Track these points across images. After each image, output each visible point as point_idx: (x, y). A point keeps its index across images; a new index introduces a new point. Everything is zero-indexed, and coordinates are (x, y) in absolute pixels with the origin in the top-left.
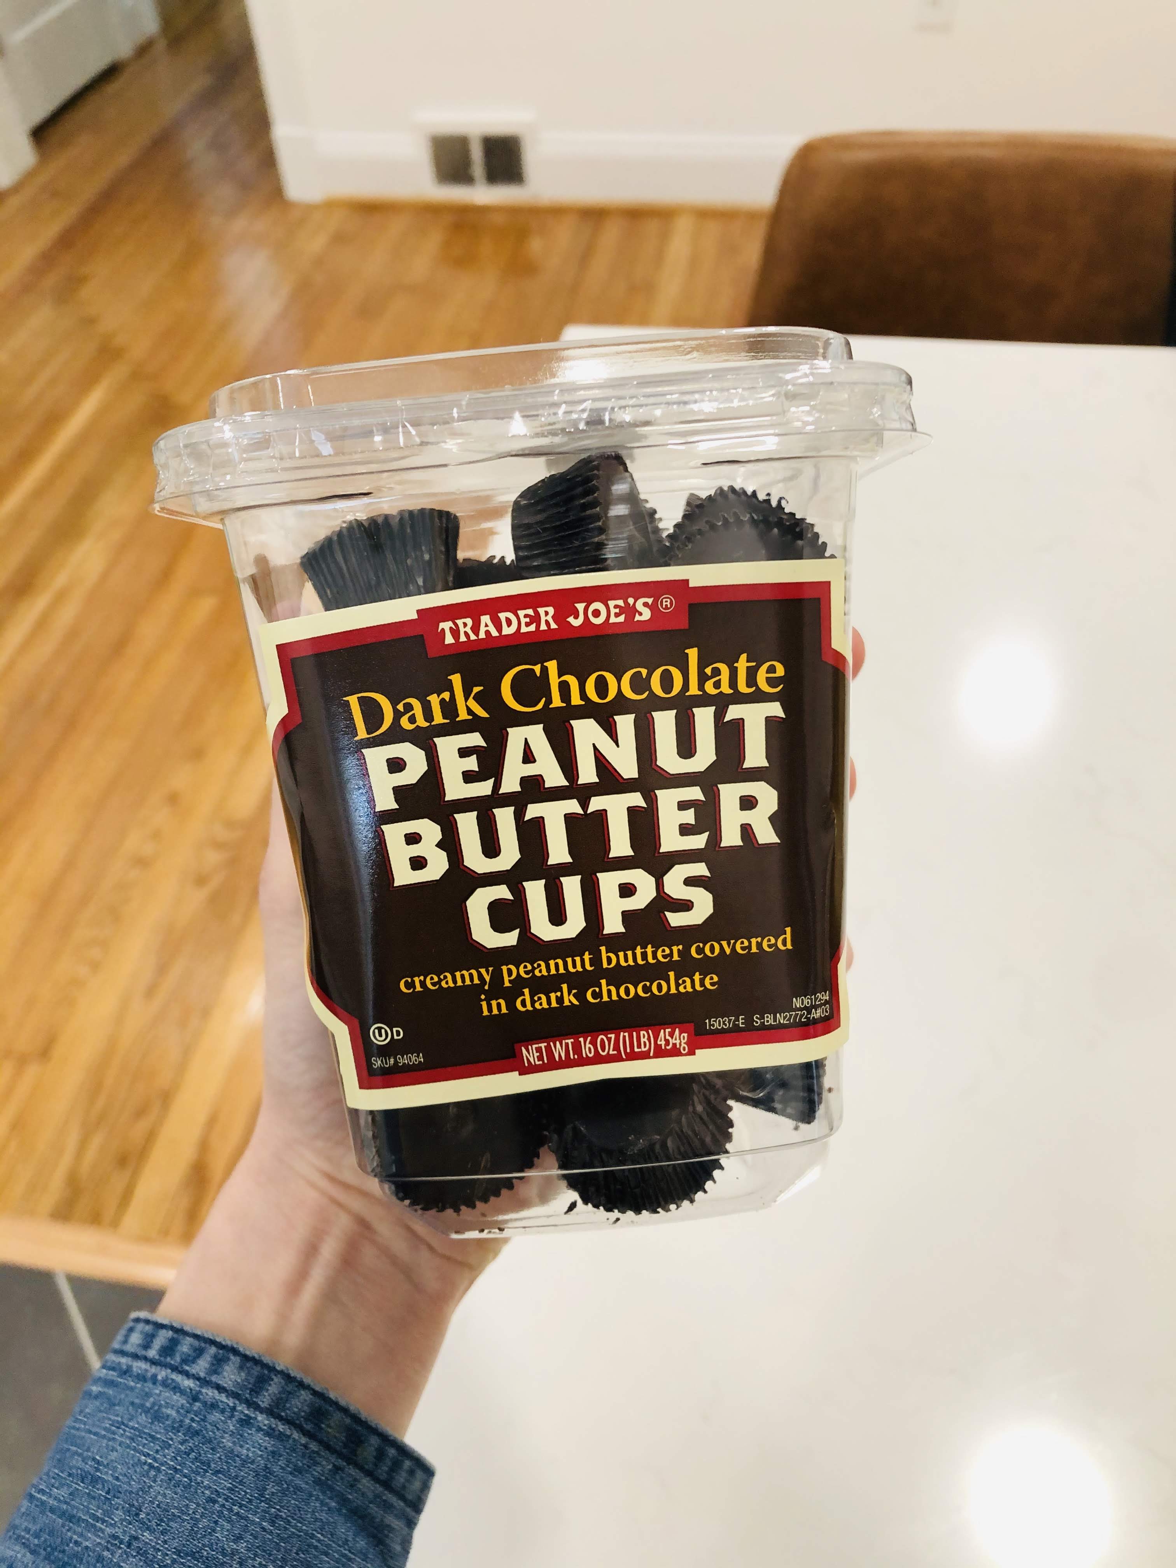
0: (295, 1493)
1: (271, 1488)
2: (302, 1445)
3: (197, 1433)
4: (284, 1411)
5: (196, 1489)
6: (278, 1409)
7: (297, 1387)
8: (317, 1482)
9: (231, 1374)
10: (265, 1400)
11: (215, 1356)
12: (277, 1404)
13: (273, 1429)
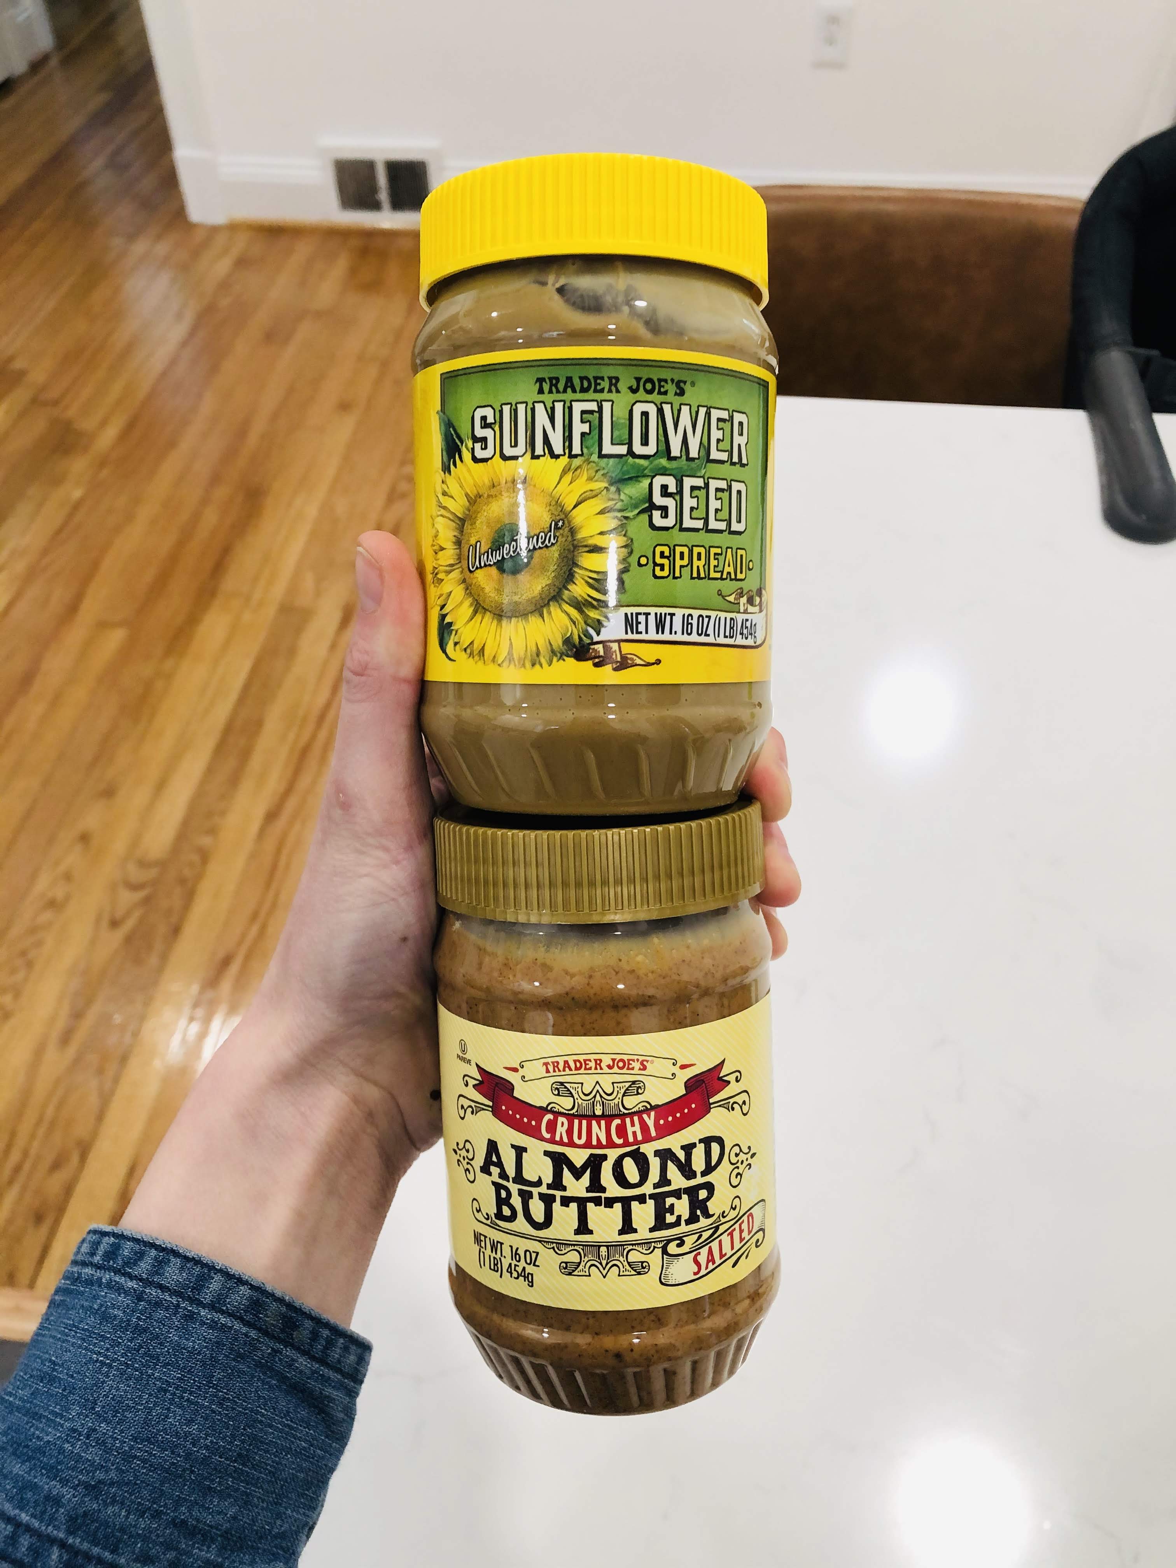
1: (218, 1374)
2: (244, 1334)
3: (145, 1330)
4: (225, 1305)
5: (148, 1381)
6: (220, 1304)
7: (236, 1283)
8: (258, 1364)
9: (173, 1274)
10: (207, 1297)
11: (156, 1259)
12: (219, 1300)
13: (216, 1322)
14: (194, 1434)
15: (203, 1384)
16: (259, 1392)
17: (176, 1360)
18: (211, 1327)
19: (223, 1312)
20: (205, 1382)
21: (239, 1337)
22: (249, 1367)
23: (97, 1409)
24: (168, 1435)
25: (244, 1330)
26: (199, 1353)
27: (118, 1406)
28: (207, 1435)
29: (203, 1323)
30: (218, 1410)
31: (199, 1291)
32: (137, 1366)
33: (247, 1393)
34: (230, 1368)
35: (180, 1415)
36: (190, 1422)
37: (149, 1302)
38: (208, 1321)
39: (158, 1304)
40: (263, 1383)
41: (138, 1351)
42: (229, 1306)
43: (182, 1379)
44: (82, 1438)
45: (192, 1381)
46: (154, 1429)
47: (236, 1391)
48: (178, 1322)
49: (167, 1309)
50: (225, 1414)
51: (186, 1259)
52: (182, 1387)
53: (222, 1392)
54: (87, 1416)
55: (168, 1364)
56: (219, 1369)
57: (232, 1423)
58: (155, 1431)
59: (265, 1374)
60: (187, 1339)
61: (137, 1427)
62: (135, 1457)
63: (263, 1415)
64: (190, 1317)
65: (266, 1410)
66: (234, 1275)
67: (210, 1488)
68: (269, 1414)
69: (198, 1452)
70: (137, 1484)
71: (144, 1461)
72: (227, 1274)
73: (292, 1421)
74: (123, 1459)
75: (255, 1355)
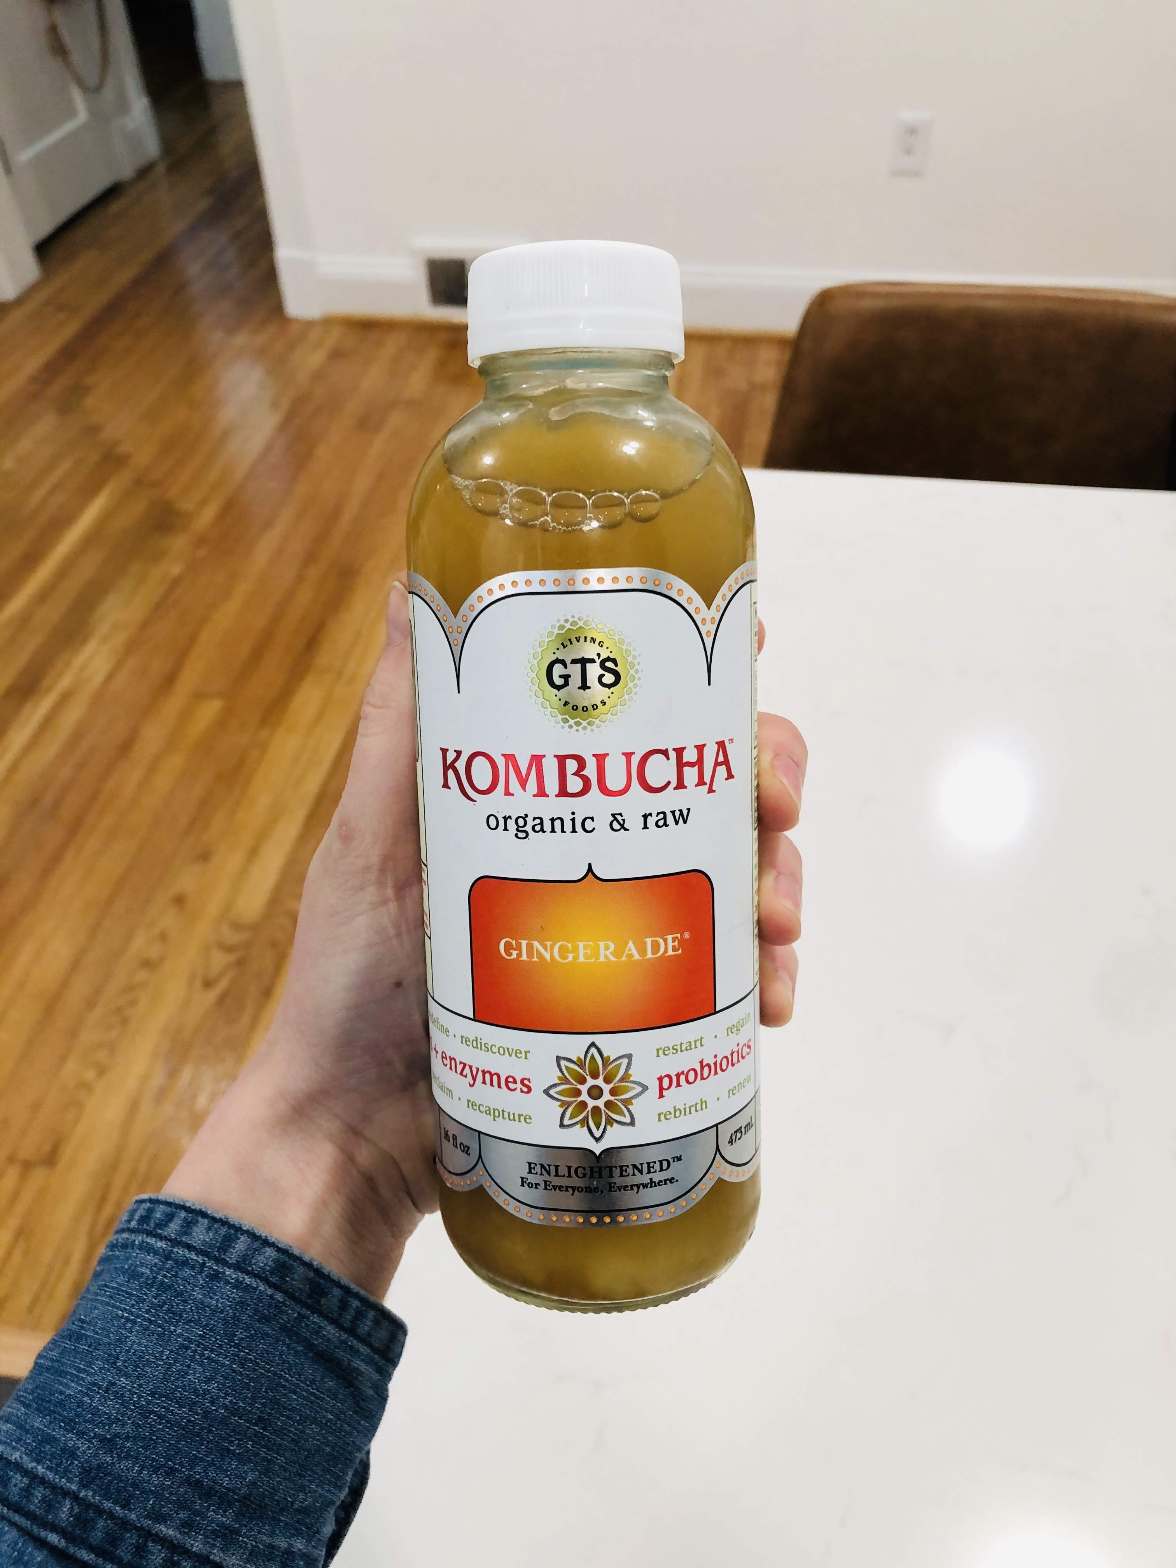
0: (263, 1339)
1: (240, 1334)
4: (251, 1266)
5: (170, 1336)
6: (245, 1264)
7: (262, 1244)
8: (283, 1328)
9: (200, 1234)
10: (233, 1256)
11: (185, 1220)
12: (244, 1260)
13: (241, 1282)
14: (214, 1392)
15: (225, 1342)
16: (284, 1356)
17: (199, 1317)
18: (235, 1287)
19: (248, 1273)
20: (226, 1341)
21: (264, 1299)
22: (274, 1330)
23: (118, 1364)
24: (187, 1392)
25: (270, 1292)
26: (222, 1312)
27: (139, 1362)
28: (227, 1394)
29: (227, 1282)
30: (238, 1370)
31: (225, 1251)
32: (160, 1322)
33: (270, 1355)
34: (254, 1329)
35: (200, 1373)
36: (209, 1380)
37: (176, 1261)
38: (233, 1281)
39: (185, 1263)
40: (288, 1347)
41: (161, 1308)
42: (254, 1266)
43: (204, 1337)
44: (101, 1391)
45: (214, 1339)
46: (173, 1385)
47: (258, 1352)
48: (203, 1280)
49: (193, 1268)
50: (246, 1374)
51: (214, 1220)
52: (203, 1345)
53: (244, 1352)
54: (109, 1370)
55: (191, 1321)
56: (242, 1329)
57: (252, 1384)
58: (174, 1387)
59: (290, 1338)
60: (211, 1298)
61: (155, 1382)
62: (152, 1412)
63: (287, 1380)
64: (215, 1276)
65: (290, 1375)
66: (260, 1236)
67: (228, 1450)
68: (293, 1379)
69: (216, 1410)
70: (153, 1440)
71: (161, 1417)
72: (253, 1236)
73: (318, 1391)
74: (140, 1414)
75: (280, 1318)
